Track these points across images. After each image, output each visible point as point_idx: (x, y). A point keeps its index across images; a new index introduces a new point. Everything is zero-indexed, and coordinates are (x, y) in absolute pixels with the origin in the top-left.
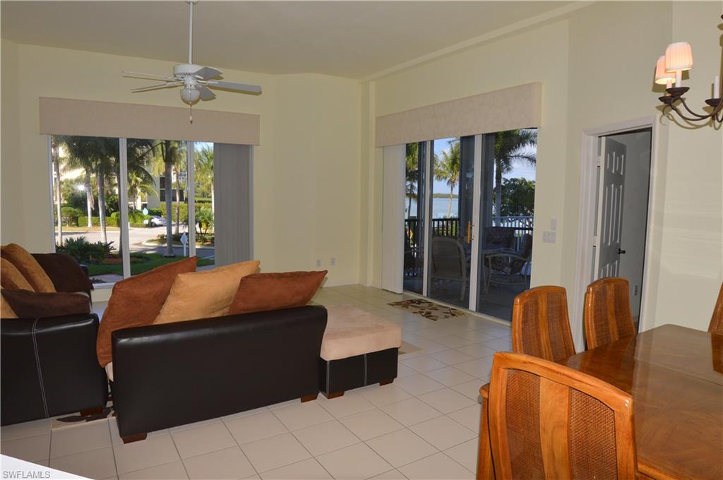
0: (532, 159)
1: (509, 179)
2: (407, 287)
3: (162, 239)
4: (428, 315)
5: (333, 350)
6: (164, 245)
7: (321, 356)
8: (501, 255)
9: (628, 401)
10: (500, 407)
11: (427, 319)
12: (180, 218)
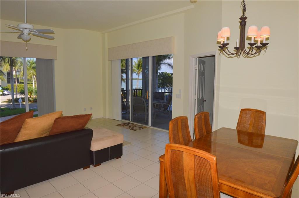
0: (169, 65)
1: (161, 73)
2: (123, 118)
3: (9, 101)
4: (132, 129)
5: (96, 146)
6: (10, 104)
7: (91, 150)
8: (160, 103)
9: (214, 158)
10: (169, 165)
11: (132, 131)
12: (18, 91)
